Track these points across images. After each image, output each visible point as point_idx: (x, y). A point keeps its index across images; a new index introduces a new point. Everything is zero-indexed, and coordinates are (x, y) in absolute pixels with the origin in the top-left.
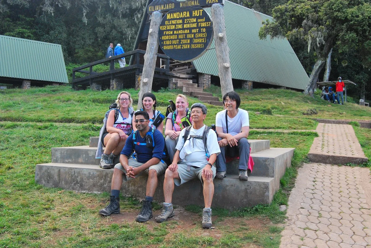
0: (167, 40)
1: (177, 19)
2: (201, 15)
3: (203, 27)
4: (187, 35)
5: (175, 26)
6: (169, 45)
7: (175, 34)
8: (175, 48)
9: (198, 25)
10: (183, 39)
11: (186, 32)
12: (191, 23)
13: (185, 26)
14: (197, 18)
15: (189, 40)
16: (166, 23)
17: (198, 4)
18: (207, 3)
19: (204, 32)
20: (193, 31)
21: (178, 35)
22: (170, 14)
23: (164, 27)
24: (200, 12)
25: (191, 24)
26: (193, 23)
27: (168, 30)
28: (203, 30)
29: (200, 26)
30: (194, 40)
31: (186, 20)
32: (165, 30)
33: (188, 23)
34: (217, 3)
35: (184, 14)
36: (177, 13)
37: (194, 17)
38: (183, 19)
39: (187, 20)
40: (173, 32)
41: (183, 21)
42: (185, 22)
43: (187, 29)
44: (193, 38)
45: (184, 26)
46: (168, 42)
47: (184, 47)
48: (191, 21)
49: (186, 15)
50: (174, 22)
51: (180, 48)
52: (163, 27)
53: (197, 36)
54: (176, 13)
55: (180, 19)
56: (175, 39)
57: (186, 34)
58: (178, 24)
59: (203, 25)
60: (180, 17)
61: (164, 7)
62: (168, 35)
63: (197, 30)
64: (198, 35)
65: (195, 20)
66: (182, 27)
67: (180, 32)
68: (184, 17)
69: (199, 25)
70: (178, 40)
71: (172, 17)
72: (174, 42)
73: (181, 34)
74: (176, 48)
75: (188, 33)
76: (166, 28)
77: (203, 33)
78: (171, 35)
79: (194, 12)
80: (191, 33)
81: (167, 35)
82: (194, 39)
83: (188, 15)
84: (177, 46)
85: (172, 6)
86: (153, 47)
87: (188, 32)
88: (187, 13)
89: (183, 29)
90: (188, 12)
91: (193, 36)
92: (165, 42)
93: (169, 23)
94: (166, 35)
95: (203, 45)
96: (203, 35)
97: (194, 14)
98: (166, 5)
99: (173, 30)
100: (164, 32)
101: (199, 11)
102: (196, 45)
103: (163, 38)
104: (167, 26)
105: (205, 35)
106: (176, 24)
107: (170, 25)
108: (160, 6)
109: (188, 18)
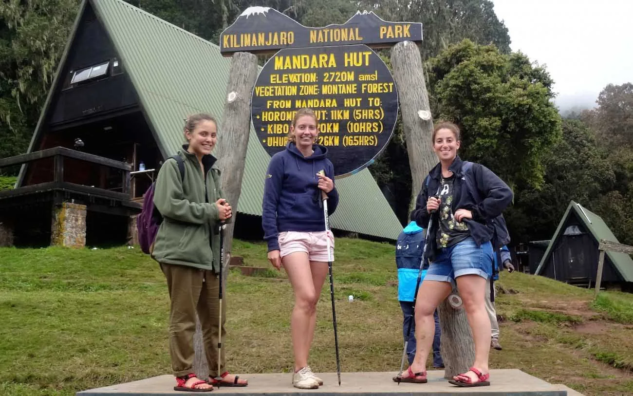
0: (277, 122)
1: (301, 71)
2: (367, 64)
3: (374, 95)
4: (332, 112)
5: (299, 90)
6: (283, 135)
9: (359, 89)
11: (328, 105)
12: (342, 83)
13: (325, 90)
14: (358, 71)
15: (338, 124)
16: (272, 79)
17: (357, 39)
18: (382, 37)
19: (378, 108)
20: (348, 103)
22: (281, 58)
23: (268, 90)
24: (364, 57)
25: (340, 86)
26: (347, 83)
27: (279, 98)
28: (373, 101)
29: (366, 91)
30: (350, 125)
31: (326, 75)
32: (270, 98)
33: (334, 83)
34: (407, 39)
35: (321, 60)
36: (303, 57)
37: (349, 69)
38: (320, 72)
39: (330, 76)
40: (293, 104)
41: (320, 77)
42: (325, 80)
43: (331, 97)
44: (348, 121)
45: (321, 91)
46: (278, 129)
47: (323, 143)
48: (340, 78)
49: (327, 62)
50: (293, 78)
52: (263, 90)
53: (358, 116)
54: (299, 57)
55: (310, 71)
57: (329, 110)
58: (305, 84)
59: (374, 88)
60: (312, 67)
61: (267, 39)
62: (280, 110)
63: (359, 100)
64: (361, 113)
65: (351, 77)
66: (316, 91)
67: (311, 103)
68: (321, 66)
69: (363, 89)
71: (288, 65)
75: (334, 108)
76: (273, 93)
77: (374, 108)
78: (286, 110)
79: (349, 57)
80: (341, 106)
81: (276, 110)
82: (352, 124)
83: (333, 62)
85: (287, 38)
87: (335, 104)
88: (329, 58)
89: (321, 97)
90: (332, 56)
91: (347, 115)
92: (269, 127)
93: (281, 79)
94: (272, 109)
95: (374, 140)
96: (374, 115)
97: (349, 63)
98: (270, 35)
99: (293, 99)
100: (269, 102)
101: (360, 54)
102: (358, 139)
103: (266, 116)
104: (276, 87)
105: (380, 113)
106: (301, 83)
107: (283, 84)
108: (254, 35)
109: (332, 69)
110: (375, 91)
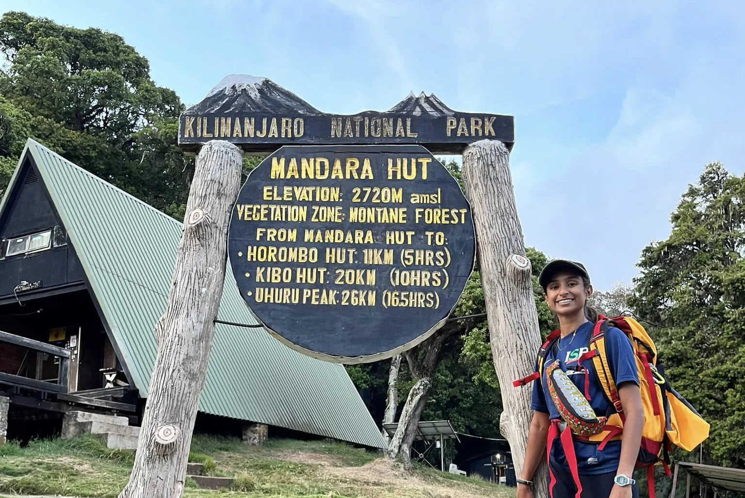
0: (273, 264)
1: (316, 182)
2: (424, 177)
3: (434, 227)
4: (365, 251)
5: (309, 214)
6: (282, 285)
7: (309, 245)
8: (309, 299)
9: (410, 215)
10: (345, 266)
11: (359, 239)
12: (381, 205)
13: (354, 215)
15: (374, 272)
16: (265, 194)
17: (409, 135)
18: (449, 134)
19: (441, 248)
20: (392, 237)
21: (322, 248)
22: (283, 161)
23: (258, 211)
24: (419, 166)
25: (379, 210)
26: (391, 206)
27: (277, 225)
28: (433, 237)
29: (422, 219)
30: (394, 274)
31: (357, 190)
32: (259, 224)
33: (369, 205)
34: (490, 137)
35: (348, 167)
36: (319, 160)
37: (396, 183)
38: (346, 186)
39: (363, 194)
41: (347, 196)
42: (355, 200)
43: (365, 227)
44: (393, 267)
45: (348, 216)
46: (275, 274)
47: (349, 300)
48: (379, 197)
49: (359, 171)
50: (301, 193)
51: (332, 300)
52: (251, 210)
53: (409, 260)
54: (312, 160)
56: (307, 265)
57: (360, 248)
58: (321, 204)
59: (437, 216)
60: (333, 177)
61: (258, 127)
62: (277, 244)
63: (410, 234)
64: (414, 255)
65: (398, 196)
66: (339, 217)
67: (330, 236)
68: (348, 176)
69: (418, 216)
70: (322, 271)
71: (293, 172)
72: (301, 276)
73: (335, 245)
74: (314, 302)
75: (368, 246)
76: (268, 215)
77: (435, 248)
78: (288, 244)
79: (394, 165)
80: (380, 245)
81: (271, 243)
82: (397, 272)
83: (367, 172)
84: (320, 294)
85: (292, 128)
86: (204, 290)
87: (370, 239)
88: (362, 165)
89: (347, 226)
90: (367, 162)
91: (389, 257)
92: (259, 272)
93: (280, 194)
94: (264, 241)
95: (434, 299)
96: (435, 259)
97: (395, 173)
98: (265, 121)
99: (301, 227)
100: (259, 230)
101: (413, 161)
102: (407, 297)
103: (252, 253)
104: (273, 207)
105: (445, 257)
106: (314, 202)
107: (283, 202)
108: (238, 121)
109: (366, 182)
110: (437, 220)
